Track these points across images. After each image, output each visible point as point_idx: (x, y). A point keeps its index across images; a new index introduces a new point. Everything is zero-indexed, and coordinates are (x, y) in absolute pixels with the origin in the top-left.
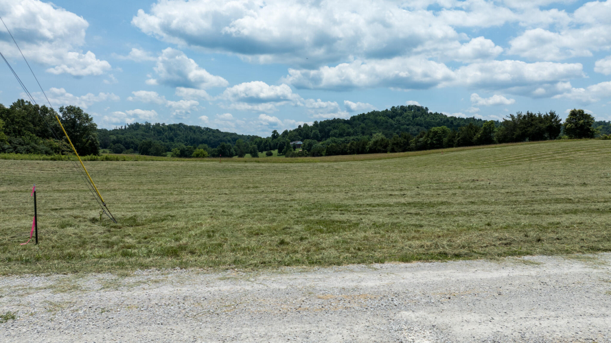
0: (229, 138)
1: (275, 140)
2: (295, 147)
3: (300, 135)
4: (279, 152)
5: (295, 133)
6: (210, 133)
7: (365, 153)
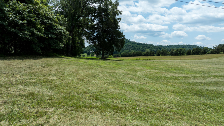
7: (142, 56)
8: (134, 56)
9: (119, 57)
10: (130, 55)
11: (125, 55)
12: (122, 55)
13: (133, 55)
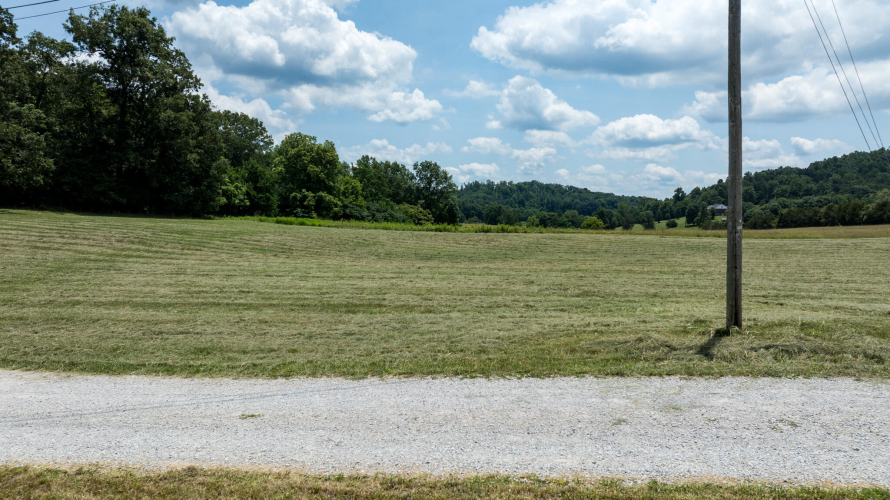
0: (602, 200)
1: (679, 203)
2: (714, 213)
3: (722, 194)
4: (688, 222)
5: (712, 192)
6: (576, 194)
7: (859, 224)
8: (826, 225)
9: (770, 227)
10: (811, 218)
11: (792, 221)
12: (779, 222)
13: (823, 220)
